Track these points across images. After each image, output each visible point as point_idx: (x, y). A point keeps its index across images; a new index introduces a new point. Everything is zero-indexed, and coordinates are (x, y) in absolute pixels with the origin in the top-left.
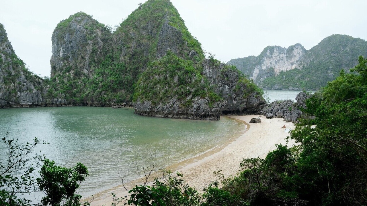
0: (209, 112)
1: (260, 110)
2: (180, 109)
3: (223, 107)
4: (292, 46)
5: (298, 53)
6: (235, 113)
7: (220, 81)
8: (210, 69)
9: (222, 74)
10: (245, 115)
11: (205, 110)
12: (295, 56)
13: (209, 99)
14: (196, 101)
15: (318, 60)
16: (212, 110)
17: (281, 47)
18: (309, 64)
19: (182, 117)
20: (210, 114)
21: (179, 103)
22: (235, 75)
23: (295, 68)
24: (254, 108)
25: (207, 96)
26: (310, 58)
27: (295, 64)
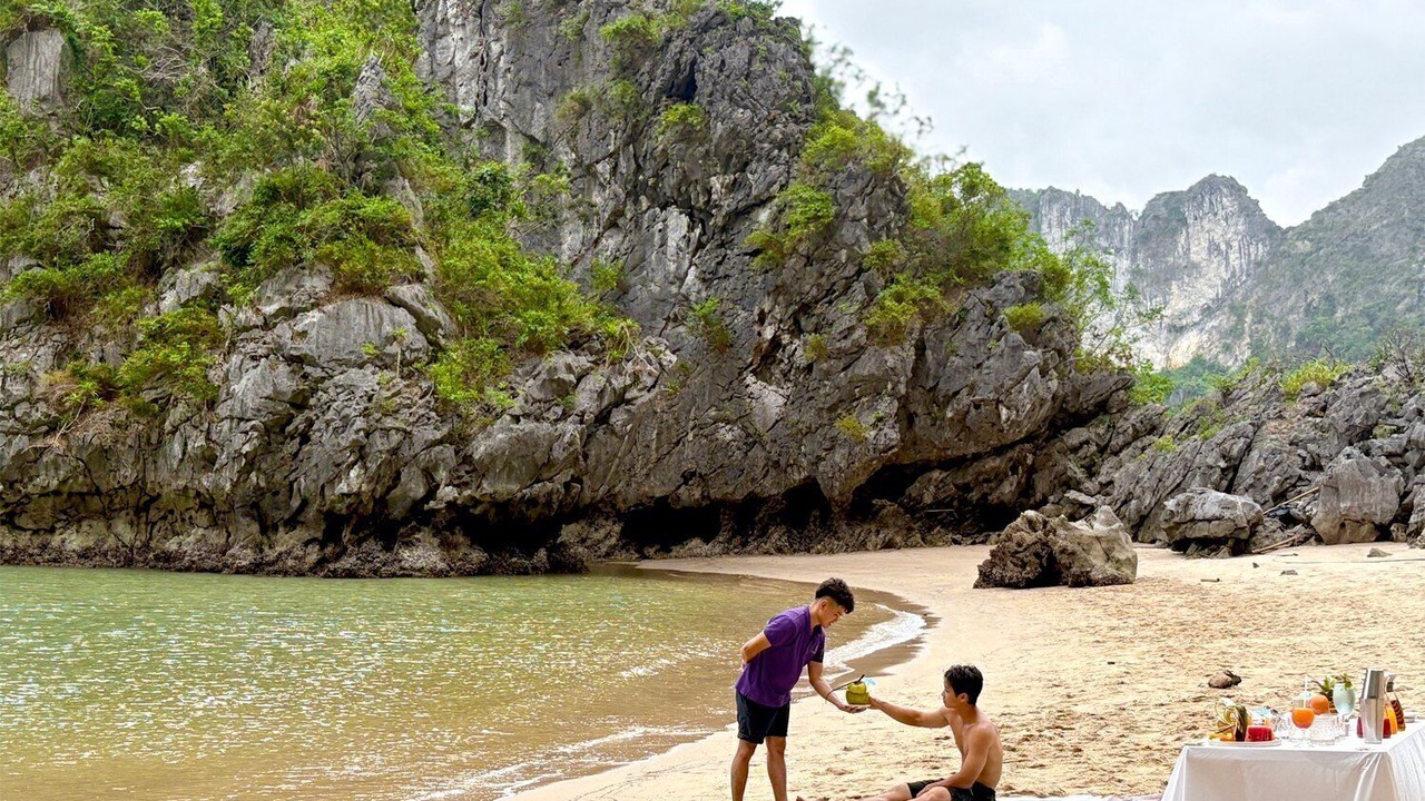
0: (428, 473)
1: (1078, 487)
2: (55, 442)
3: (618, 417)
4: (1173, 194)
5: (1218, 248)
6: (764, 533)
7: (603, 168)
8: (482, 30)
9: (626, 70)
10: (889, 545)
11: (380, 444)
12: (1195, 266)
13: (435, 311)
14: (267, 325)
15: (1361, 301)
16: (480, 448)
17: (1090, 201)
18: (1294, 333)
19: (74, 541)
20: (447, 493)
21: (46, 352)
22: (778, 71)
23: (1198, 360)
24: (992, 463)
25: (419, 277)
26: (1307, 285)
27: (1195, 332)
